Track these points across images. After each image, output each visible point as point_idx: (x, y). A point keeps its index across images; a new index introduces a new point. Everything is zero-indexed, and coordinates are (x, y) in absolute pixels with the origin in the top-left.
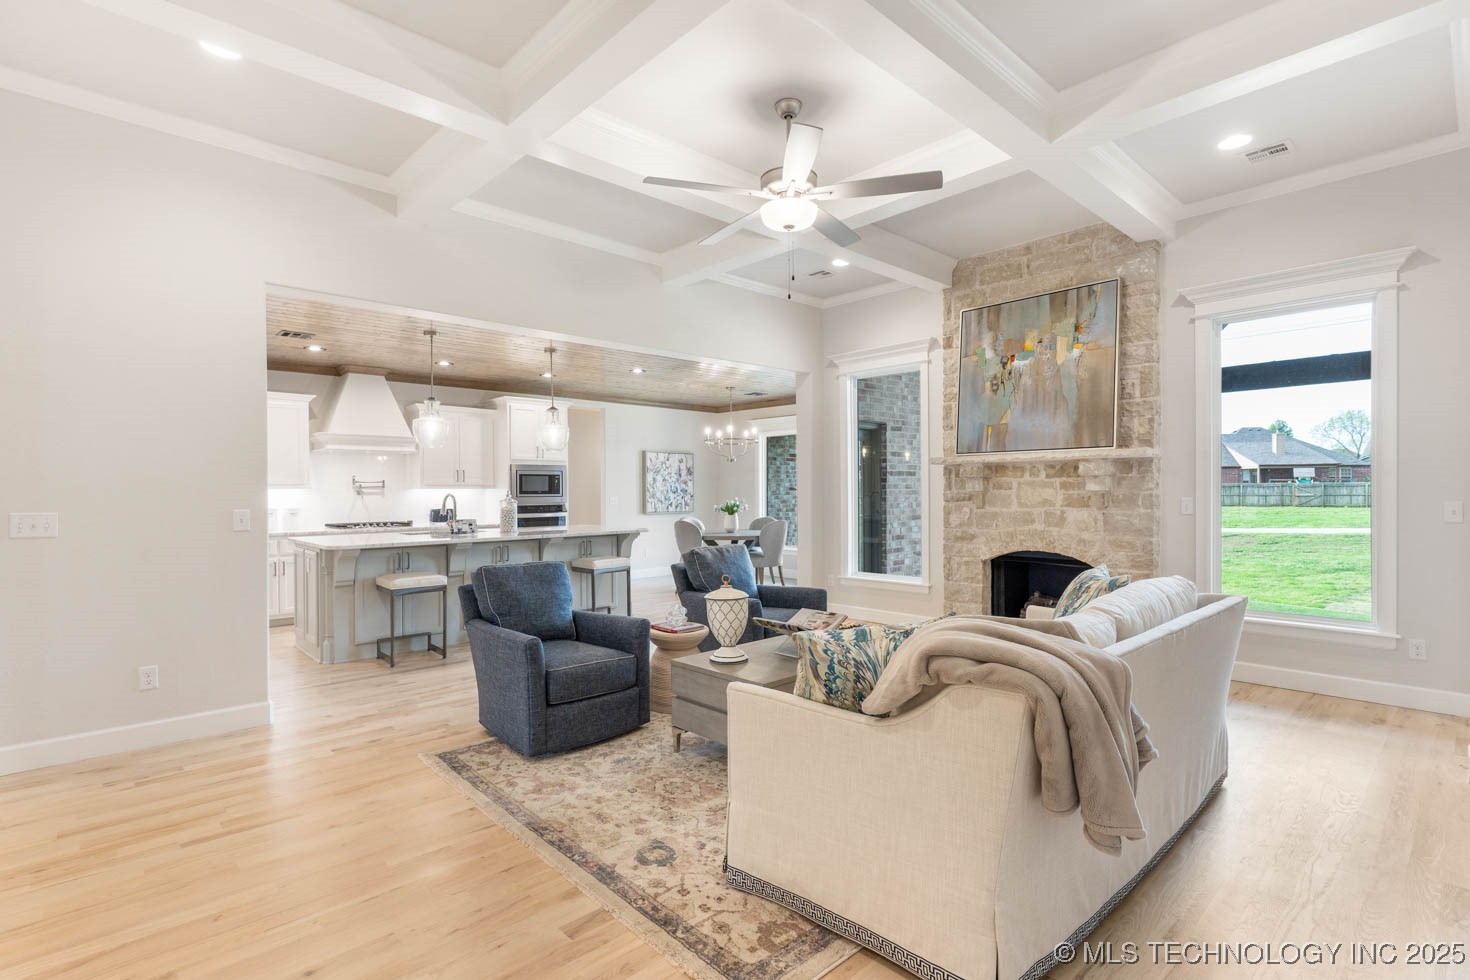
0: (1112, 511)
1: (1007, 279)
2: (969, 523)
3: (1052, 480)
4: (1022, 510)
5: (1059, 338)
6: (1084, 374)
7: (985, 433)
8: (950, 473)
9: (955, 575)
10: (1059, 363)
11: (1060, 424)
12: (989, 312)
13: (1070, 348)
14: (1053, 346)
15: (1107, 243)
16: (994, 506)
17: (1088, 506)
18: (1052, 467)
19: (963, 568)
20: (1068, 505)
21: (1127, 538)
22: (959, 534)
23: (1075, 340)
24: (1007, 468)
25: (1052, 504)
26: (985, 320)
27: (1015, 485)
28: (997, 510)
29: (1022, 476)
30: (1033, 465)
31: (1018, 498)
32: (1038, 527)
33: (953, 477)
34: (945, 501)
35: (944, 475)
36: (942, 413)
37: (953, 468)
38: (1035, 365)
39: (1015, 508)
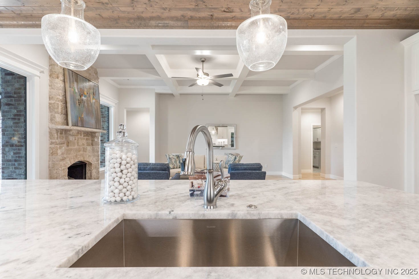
4: (78, 147)
6: (96, 108)
7: (78, 119)
11: (93, 121)
13: (93, 99)
15: (93, 72)
17: (90, 145)
23: (94, 97)
28: (72, 147)
30: (81, 133)
31: (78, 143)
32: (81, 152)
33: (59, 134)
34: (51, 144)
35: (50, 133)
36: (48, 104)
37: (59, 131)
38: (87, 100)
39: (76, 147)
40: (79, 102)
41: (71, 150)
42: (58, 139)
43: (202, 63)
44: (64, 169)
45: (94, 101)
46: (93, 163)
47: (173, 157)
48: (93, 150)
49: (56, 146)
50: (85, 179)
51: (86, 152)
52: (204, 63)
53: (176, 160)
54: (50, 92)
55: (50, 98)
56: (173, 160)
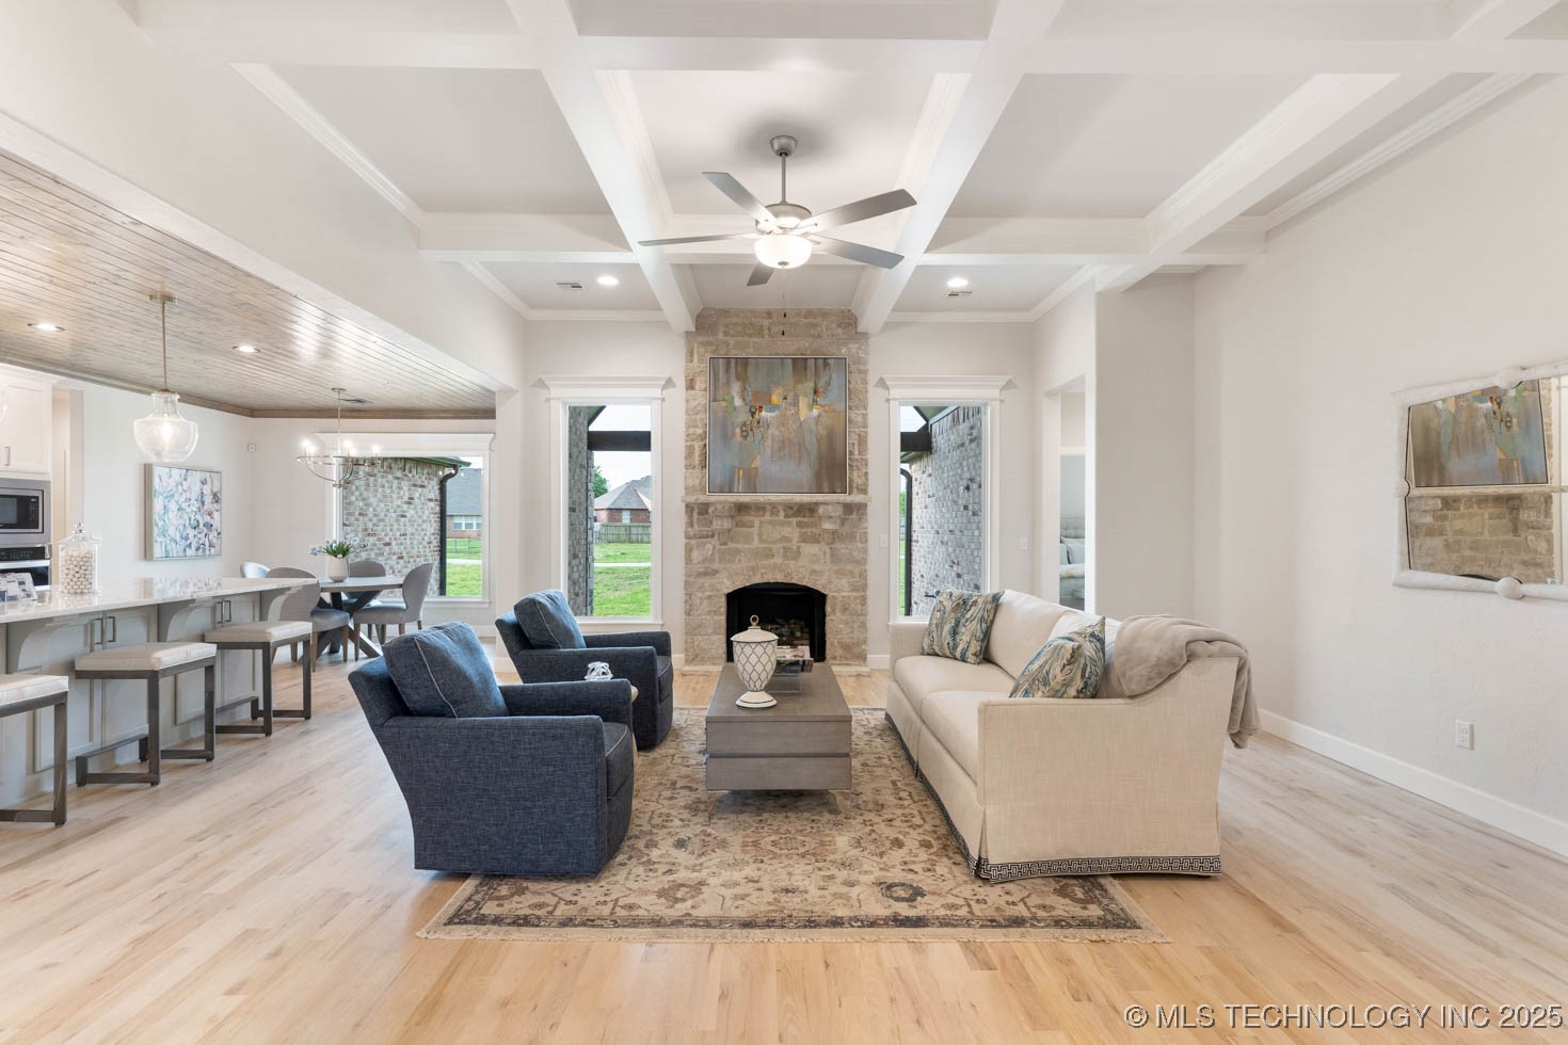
0: (838, 545)
1: (750, 336)
2: (711, 559)
3: (790, 519)
4: (761, 546)
5: (801, 398)
6: (823, 432)
7: (736, 477)
8: (692, 510)
9: (697, 610)
10: (802, 419)
11: (805, 473)
12: (737, 363)
13: (811, 409)
14: (796, 404)
15: (834, 326)
16: (737, 543)
17: (819, 542)
18: (791, 508)
19: (705, 602)
20: (804, 541)
21: (849, 567)
22: (701, 570)
23: (815, 402)
24: (750, 508)
25: (788, 540)
26: (733, 370)
27: (757, 524)
28: (740, 546)
29: (763, 516)
30: (774, 508)
31: (760, 535)
32: (778, 560)
33: (695, 515)
34: (687, 538)
35: (688, 513)
36: (683, 452)
37: (695, 506)
38: (782, 417)
39: (756, 543)
40: (742, 431)
41: (738, 551)
42: (692, 526)
44: (709, 597)
45: (815, 412)
48: (833, 556)
51: (797, 559)
55: (687, 437)
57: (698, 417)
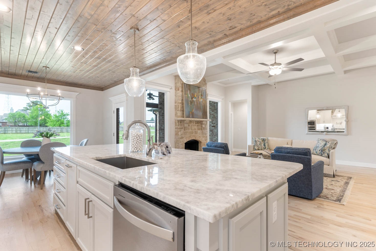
0: (203, 130)
2: (182, 134)
3: (196, 124)
6: (203, 105)
7: (190, 114)
8: (179, 122)
10: (200, 101)
13: (201, 99)
14: (199, 97)
16: (187, 130)
18: (196, 122)
20: (198, 130)
21: (205, 135)
22: (181, 137)
25: (196, 129)
26: (188, 87)
27: (190, 125)
30: (193, 121)
31: (191, 128)
32: (194, 134)
34: (175, 129)
35: (175, 122)
36: (174, 106)
38: (197, 100)
39: (190, 130)
40: (191, 103)
41: (187, 132)
42: (179, 126)
43: (275, 54)
44: (182, 144)
45: (202, 100)
46: (202, 142)
47: (259, 140)
48: (202, 133)
49: (178, 130)
50: (198, 150)
51: (197, 134)
52: (276, 54)
53: (261, 143)
54: (175, 99)
55: (175, 103)
56: (258, 143)
57: (180, 98)
